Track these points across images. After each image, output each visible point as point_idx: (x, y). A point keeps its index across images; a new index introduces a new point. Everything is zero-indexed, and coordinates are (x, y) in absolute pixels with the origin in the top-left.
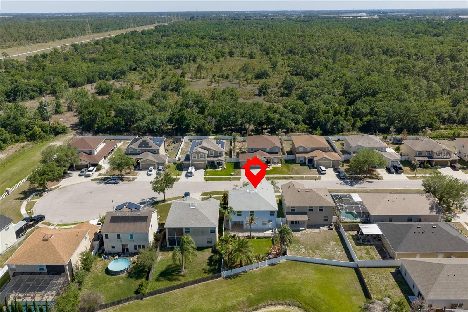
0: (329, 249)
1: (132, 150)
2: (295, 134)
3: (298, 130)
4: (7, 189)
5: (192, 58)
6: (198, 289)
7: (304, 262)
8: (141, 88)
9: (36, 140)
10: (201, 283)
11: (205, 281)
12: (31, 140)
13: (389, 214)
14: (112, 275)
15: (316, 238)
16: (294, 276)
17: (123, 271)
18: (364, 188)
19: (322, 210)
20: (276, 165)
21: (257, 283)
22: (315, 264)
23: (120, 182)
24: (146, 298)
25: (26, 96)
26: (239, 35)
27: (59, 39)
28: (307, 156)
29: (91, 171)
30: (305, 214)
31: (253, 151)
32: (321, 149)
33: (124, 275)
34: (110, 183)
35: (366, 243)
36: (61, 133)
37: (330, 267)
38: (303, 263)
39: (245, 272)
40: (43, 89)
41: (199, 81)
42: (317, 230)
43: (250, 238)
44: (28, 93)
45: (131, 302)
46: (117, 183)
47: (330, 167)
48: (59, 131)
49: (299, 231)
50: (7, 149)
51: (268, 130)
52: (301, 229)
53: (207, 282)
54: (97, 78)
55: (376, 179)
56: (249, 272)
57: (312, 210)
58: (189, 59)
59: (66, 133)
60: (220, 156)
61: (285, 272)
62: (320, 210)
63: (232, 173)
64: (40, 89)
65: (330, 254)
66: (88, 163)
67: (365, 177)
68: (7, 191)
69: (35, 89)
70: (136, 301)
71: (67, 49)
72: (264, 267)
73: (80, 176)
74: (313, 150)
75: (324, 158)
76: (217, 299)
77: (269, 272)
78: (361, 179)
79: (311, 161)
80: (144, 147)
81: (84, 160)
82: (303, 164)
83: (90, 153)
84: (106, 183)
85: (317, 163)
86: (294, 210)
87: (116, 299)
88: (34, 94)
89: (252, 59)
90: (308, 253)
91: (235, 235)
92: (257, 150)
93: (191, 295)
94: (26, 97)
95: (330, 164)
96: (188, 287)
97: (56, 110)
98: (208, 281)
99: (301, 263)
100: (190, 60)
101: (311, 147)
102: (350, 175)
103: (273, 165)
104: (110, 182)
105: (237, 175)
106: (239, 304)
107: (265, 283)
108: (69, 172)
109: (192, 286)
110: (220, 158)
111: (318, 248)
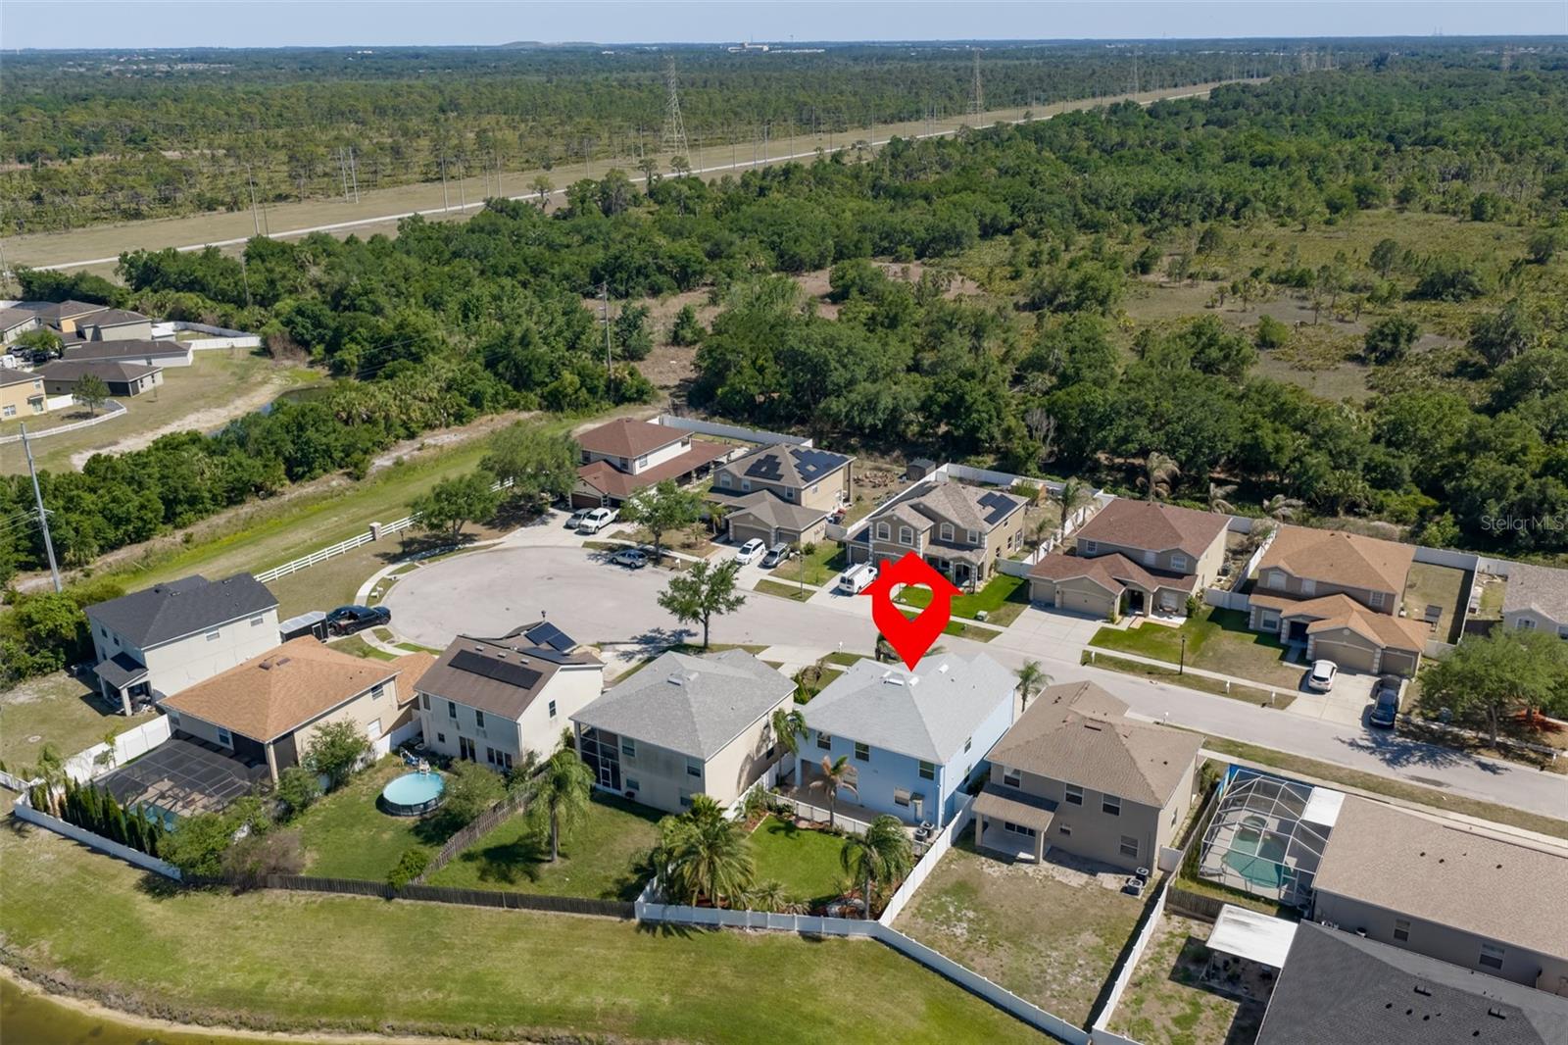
0: (1054, 954)
1: (728, 479)
2: (1362, 522)
3: (1379, 510)
4: (375, 524)
5: (1231, 206)
6: (543, 927)
7: (925, 965)
8: (979, 291)
9: (562, 410)
10: (567, 914)
11: (579, 912)
12: (548, 408)
13: (1393, 908)
14: (386, 812)
15: (1045, 905)
16: (850, 997)
17: (409, 808)
18: (1439, 784)
19: (1115, 811)
20: (1164, 621)
21: (714, 975)
22: (954, 987)
23: (649, 566)
24: (400, 900)
25: (639, 284)
26: (1499, 129)
27: (885, 122)
28: (1290, 609)
29: (594, 518)
30: (1049, 805)
31: (1094, 553)
32: (1358, 596)
33: (410, 821)
34: (618, 563)
35: (1214, 983)
36: (630, 400)
37: (998, 1014)
38: (917, 967)
39: (713, 927)
40: (690, 271)
41: (1191, 286)
42: (1075, 878)
43: (827, 833)
44: (647, 277)
45: (359, 897)
46: (637, 567)
47: (1367, 672)
48: (628, 394)
49: (1010, 860)
50: (476, 422)
51: (1229, 488)
52: (1022, 855)
53: (585, 916)
54: (868, 247)
55: (1533, 762)
56: (725, 931)
57: (1077, 800)
58: (1222, 206)
59: (645, 402)
60: (971, 548)
61: (832, 975)
62: (1108, 809)
63: (982, 613)
64: (684, 268)
65: (1043, 971)
66: (600, 495)
67: (1485, 745)
68: (372, 529)
69: (670, 265)
70: (372, 898)
71: (868, 158)
72: (782, 934)
73: (568, 527)
74: (1326, 591)
75: (1346, 632)
76: (563, 976)
77: (786, 952)
78: (1461, 747)
79: (1299, 630)
80: (764, 475)
81: (593, 482)
82: (1268, 638)
83: (623, 468)
84: (612, 561)
85: (1317, 644)
86: (1016, 783)
87: (336, 876)
88: (661, 279)
89: (1478, 224)
90: (968, 941)
91: (787, 808)
92: (1111, 549)
93: (511, 935)
94: (639, 288)
95: (1372, 662)
96: (525, 911)
97: (676, 333)
98: (589, 916)
99: (913, 964)
100: (1221, 211)
101: (1317, 578)
102: (1426, 719)
103: (1152, 618)
104: (621, 559)
105: (994, 622)
106: (605, 1014)
107: (741, 984)
108: (552, 510)
109: (537, 913)
110: (967, 554)
111: (1016, 939)
